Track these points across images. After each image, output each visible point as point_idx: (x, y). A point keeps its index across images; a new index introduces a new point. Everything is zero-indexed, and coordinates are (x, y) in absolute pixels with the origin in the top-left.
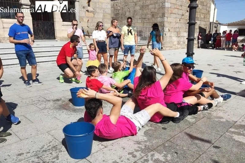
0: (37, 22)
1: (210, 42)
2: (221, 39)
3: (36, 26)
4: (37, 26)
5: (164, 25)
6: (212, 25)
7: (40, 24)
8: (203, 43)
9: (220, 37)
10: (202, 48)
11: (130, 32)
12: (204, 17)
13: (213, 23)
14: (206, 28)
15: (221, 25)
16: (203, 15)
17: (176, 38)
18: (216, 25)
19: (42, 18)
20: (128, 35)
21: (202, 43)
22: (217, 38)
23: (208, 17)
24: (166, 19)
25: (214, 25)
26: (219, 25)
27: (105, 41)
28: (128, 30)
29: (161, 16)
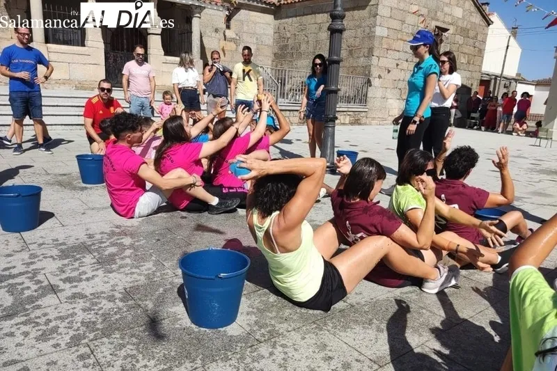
0: (115, 54)
1: (473, 115)
2: (496, 110)
3: (111, 61)
4: (115, 61)
5: (369, 73)
6: (498, 81)
7: (121, 57)
8: (459, 115)
9: (495, 106)
10: (456, 127)
11: (246, 74)
12: (469, 63)
13: (500, 77)
14: (472, 85)
15: (519, 83)
16: (464, 57)
17: (398, 101)
18: (507, 83)
19: (125, 47)
20: (244, 80)
21: (457, 117)
22: (488, 107)
23: (478, 63)
24: (374, 60)
25: (503, 83)
26: (513, 83)
27: (196, 89)
28: (244, 71)
29: (366, 55)
